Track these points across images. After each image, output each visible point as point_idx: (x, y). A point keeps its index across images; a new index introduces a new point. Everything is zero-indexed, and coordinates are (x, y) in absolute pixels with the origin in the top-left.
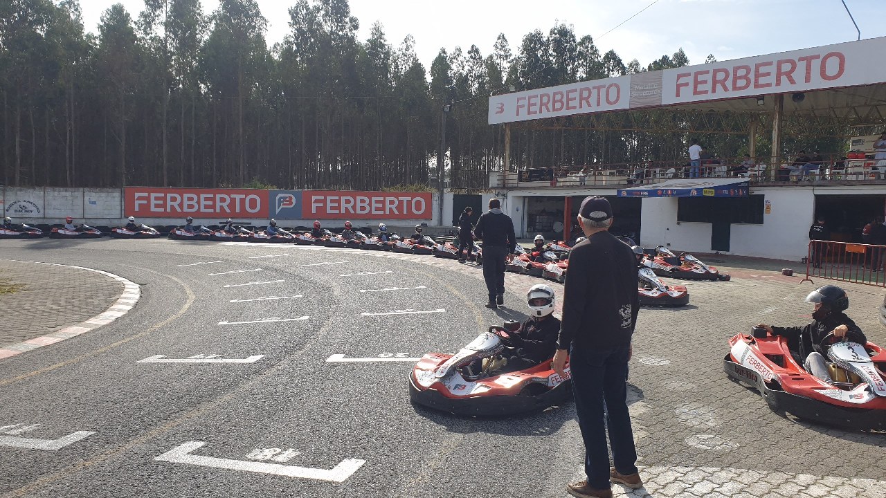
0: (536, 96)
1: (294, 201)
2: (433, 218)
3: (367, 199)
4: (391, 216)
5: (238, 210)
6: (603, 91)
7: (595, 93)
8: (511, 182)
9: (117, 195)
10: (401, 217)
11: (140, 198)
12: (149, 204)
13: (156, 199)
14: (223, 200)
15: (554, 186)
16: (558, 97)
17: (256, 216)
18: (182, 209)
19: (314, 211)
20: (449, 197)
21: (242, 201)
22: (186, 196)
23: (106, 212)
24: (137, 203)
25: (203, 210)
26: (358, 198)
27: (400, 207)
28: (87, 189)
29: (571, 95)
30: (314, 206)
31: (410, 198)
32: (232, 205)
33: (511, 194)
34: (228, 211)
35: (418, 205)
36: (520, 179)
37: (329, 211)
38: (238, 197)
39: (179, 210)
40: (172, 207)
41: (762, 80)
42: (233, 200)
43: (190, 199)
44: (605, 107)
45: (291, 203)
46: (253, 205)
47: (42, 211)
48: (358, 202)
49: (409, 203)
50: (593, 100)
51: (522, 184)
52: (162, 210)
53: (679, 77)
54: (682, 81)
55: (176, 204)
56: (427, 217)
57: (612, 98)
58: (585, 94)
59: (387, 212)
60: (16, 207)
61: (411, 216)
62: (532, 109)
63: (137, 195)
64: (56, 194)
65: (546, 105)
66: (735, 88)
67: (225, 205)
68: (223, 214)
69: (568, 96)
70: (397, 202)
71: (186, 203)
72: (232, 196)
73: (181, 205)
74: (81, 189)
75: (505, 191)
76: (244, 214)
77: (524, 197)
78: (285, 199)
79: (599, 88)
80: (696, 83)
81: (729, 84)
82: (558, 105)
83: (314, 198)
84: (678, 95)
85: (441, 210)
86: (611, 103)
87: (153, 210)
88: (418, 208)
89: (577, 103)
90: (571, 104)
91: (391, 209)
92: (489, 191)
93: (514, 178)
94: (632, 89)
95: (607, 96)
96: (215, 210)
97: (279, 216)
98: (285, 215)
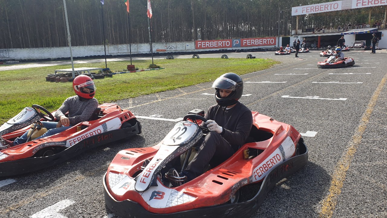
0: (309, 7)
1: (238, 42)
3: (258, 40)
4: (265, 45)
5: (224, 46)
6: (333, 5)
7: (330, 6)
8: (299, 33)
9: (193, 43)
10: (267, 45)
12: (201, 45)
13: (203, 43)
15: (314, 33)
16: (317, 7)
17: (228, 47)
18: (210, 46)
19: (244, 45)
20: (281, 38)
21: (225, 43)
22: (211, 42)
23: (191, 48)
24: (199, 45)
25: (215, 46)
26: (256, 40)
27: (267, 42)
28: (186, 42)
29: (321, 7)
30: (244, 43)
31: (270, 39)
32: (222, 44)
33: (299, 36)
34: (222, 46)
35: (272, 41)
36: (303, 32)
37: (248, 44)
38: (224, 42)
40: (207, 46)
42: (223, 43)
44: (333, 10)
46: (228, 44)
47: (175, 48)
48: (256, 41)
50: (329, 8)
52: (205, 47)
54: (358, 2)
55: (208, 45)
56: (275, 44)
57: (335, 7)
58: (326, 6)
60: (169, 48)
61: (270, 45)
62: (308, 11)
63: (199, 43)
64: (179, 44)
65: (313, 9)
67: (221, 44)
68: (220, 47)
69: (320, 7)
70: (266, 41)
71: (211, 44)
72: (223, 42)
75: (297, 36)
76: (226, 47)
77: (303, 37)
78: (236, 41)
79: (331, 4)
80: (363, 2)
81: (373, 3)
82: (317, 10)
83: (244, 41)
84: (357, 6)
85: (279, 42)
86: (335, 9)
87: (203, 47)
88: (272, 42)
89: (324, 9)
90: (321, 9)
91: (264, 43)
92: (292, 36)
93: (300, 31)
94: (342, 4)
95: (334, 6)
96: (218, 46)
97: (235, 47)
98: (236, 46)
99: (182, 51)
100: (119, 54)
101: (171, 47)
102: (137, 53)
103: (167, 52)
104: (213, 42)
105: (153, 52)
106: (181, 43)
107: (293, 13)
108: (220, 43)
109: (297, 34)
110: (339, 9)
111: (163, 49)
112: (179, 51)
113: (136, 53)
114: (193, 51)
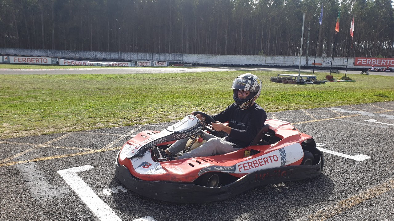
5: (388, 64)
9: (353, 59)
11: (359, 60)
12: (361, 62)
13: (364, 61)
14: (384, 61)
21: (390, 62)
22: (373, 60)
24: (358, 62)
25: (377, 64)
32: (386, 63)
34: (385, 64)
38: (388, 60)
39: (370, 64)
42: (387, 62)
43: (374, 61)
52: (365, 64)
55: (369, 62)
60: (326, 62)
63: (359, 59)
64: (336, 59)
68: (383, 65)
71: (372, 62)
72: (387, 60)
73: (371, 63)
74: (343, 58)
76: (390, 65)
87: (362, 64)
96: (381, 64)
99: (339, 66)
100: (275, 65)
101: (328, 61)
102: (293, 65)
103: (323, 66)
104: (375, 60)
105: (309, 65)
106: (339, 59)
108: (383, 62)
111: (320, 63)
112: (336, 66)
113: (291, 65)
114: (351, 67)
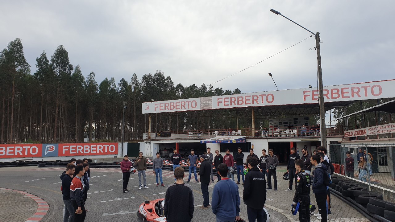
0: (163, 104)
1: (54, 148)
2: (118, 153)
3: (89, 147)
4: (100, 154)
6: (190, 103)
7: (187, 103)
8: (152, 137)
10: (104, 154)
16: (172, 104)
17: (35, 156)
19: (64, 153)
20: (126, 145)
26: (85, 146)
27: (104, 150)
29: (178, 104)
30: (64, 150)
31: (108, 146)
33: (152, 142)
36: (157, 136)
37: (71, 152)
41: (247, 102)
44: (191, 109)
45: (53, 150)
46: (34, 150)
48: (85, 148)
49: (108, 147)
50: (186, 106)
51: (157, 138)
53: (218, 99)
54: (220, 100)
56: (116, 153)
57: (194, 106)
58: (183, 103)
59: (98, 152)
61: (109, 153)
62: (161, 108)
65: (167, 107)
66: (238, 104)
67: (20, 152)
69: (176, 104)
70: (102, 148)
75: (150, 141)
77: (158, 144)
78: (50, 147)
79: (188, 102)
80: (225, 102)
81: (236, 102)
82: (172, 107)
83: (64, 147)
84: (218, 106)
85: (122, 150)
86: (193, 108)
88: (112, 149)
89: (180, 107)
90: (177, 107)
91: (99, 150)
92: (142, 141)
93: (153, 135)
94: (201, 103)
95: (192, 105)
97: (46, 156)
98: (50, 155)
107: (144, 111)
109: (150, 139)
110: (198, 108)
